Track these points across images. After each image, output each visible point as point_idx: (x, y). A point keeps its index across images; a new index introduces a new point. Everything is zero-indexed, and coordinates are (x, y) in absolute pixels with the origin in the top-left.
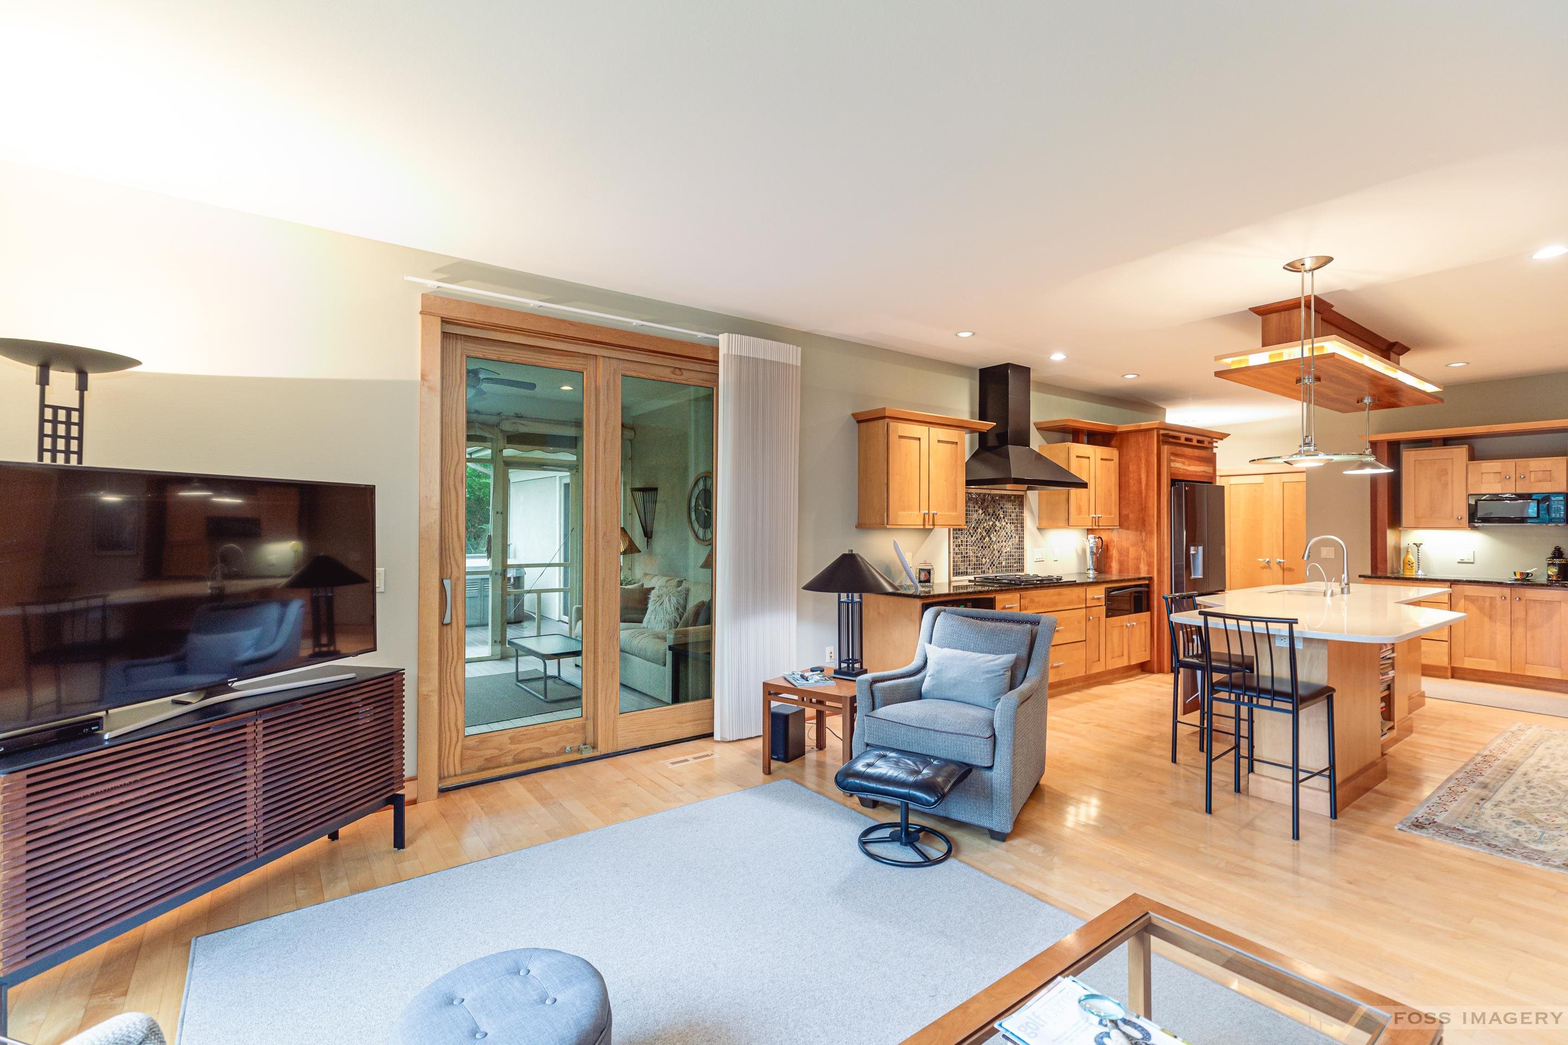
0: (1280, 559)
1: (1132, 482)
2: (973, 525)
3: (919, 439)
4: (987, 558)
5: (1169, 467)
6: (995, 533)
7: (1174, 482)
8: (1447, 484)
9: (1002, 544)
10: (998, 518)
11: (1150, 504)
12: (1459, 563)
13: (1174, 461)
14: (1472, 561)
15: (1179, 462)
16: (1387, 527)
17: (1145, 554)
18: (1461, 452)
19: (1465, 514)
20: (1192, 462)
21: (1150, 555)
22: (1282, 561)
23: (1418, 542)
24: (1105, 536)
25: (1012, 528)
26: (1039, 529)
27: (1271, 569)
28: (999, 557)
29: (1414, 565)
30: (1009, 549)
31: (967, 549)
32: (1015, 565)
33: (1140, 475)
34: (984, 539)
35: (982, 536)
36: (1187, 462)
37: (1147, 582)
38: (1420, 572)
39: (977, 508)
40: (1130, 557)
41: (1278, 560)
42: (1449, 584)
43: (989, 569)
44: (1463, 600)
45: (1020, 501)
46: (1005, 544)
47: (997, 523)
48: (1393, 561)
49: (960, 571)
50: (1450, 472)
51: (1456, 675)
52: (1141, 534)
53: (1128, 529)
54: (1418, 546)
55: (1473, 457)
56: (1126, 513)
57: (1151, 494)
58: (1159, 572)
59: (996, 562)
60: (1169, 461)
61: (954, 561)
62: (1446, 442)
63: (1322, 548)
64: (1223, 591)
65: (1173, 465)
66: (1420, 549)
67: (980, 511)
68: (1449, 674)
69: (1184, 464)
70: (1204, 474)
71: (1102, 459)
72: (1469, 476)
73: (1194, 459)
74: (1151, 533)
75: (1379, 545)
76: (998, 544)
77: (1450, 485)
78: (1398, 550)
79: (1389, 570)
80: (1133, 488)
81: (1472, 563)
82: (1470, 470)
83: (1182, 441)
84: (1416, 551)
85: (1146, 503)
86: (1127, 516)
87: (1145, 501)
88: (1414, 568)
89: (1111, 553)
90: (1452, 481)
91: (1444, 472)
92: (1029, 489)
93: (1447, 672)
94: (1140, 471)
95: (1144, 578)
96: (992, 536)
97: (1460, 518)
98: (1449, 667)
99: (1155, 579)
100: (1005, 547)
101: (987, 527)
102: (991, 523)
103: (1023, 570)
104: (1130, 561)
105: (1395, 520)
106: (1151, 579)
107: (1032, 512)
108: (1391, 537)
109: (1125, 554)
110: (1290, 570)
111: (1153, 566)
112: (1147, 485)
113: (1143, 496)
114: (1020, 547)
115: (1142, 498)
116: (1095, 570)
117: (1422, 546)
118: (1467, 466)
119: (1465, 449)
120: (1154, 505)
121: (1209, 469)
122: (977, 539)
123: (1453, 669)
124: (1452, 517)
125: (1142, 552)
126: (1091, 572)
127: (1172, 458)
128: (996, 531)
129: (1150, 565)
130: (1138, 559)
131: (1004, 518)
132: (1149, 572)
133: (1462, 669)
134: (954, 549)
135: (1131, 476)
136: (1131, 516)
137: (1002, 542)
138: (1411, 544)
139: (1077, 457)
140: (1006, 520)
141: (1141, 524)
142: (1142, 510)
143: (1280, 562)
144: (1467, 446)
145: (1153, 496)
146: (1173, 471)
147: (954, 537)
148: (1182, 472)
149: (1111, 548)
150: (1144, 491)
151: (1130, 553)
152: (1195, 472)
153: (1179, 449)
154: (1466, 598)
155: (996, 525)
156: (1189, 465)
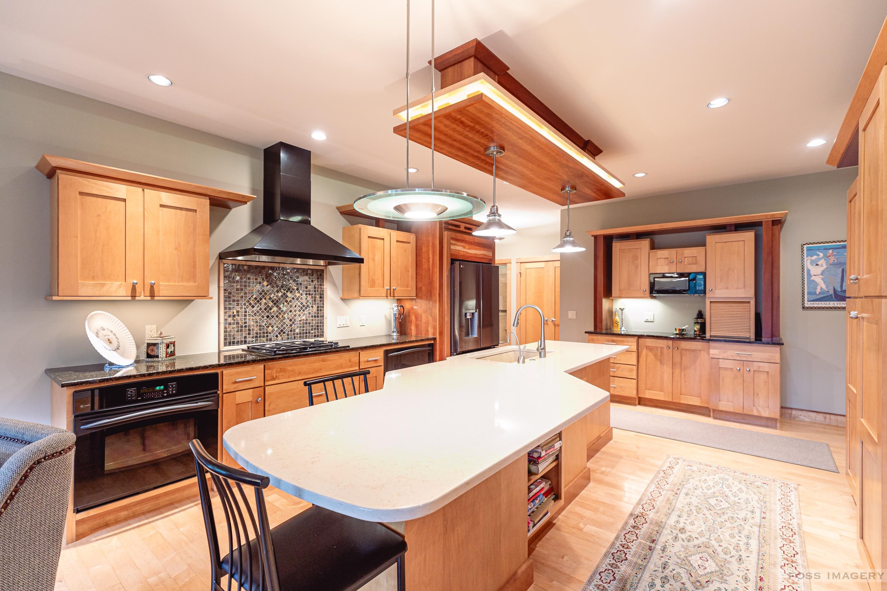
0: (553, 318)
1: (424, 260)
2: (254, 296)
3: (124, 200)
4: (275, 326)
5: (449, 249)
6: (285, 304)
7: (453, 261)
8: (638, 266)
9: (294, 313)
10: (289, 289)
11: (435, 279)
12: (645, 321)
13: (454, 245)
14: (652, 320)
15: (459, 246)
16: (603, 296)
17: (432, 319)
18: (645, 243)
19: (647, 287)
20: (473, 246)
21: (434, 320)
22: (554, 319)
23: (622, 308)
24: (407, 305)
25: (308, 299)
26: (343, 299)
27: (548, 325)
28: (291, 325)
29: (619, 323)
30: (304, 318)
31: (245, 319)
32: (312, 332)
33: (428, 255)
34: (271, 309)
35: (268, 306)
36: (467, 246)
37: (432, 342)
38: (623, 328)
39: (259, 280)
40: (423, 321)
41: (552, 319)
42: (637, 338)
43: (277, 336)
44: (645, 349)
45: (319, 275)
46: (299, 313)
47: (289, 294)
48: (607, 321)
49: (236, 340)
50: (639, 257)
51: (641, 403)
52: (429, 303)
53: (421, 298)
54: (622, 310)
55: (653, 247)
56: (420, 286)
57: (435, 271)
58: (441, 333)
59: (287, 329)
60: (449, 244)
61: (225, 332)
62: (639, 236)
63: (569, 312)
64: (498, 345)
65: (453, 247)
66: (623, 312)
67: (265, 283)
68: (637, 402)
69: (464, 247)
70: (483, 256)
71: (397, 241)
72: (650, 260)
73: (474, 245)
74: (435, 301)
75: (598, 310)
76: (290, 314)
77: (639, 267)
78: (611, 313)
79: (604, 327)
80: (425, 266)
81: (653, 322)
82: (650, 256)
83: (462, 229)
84: (621, 313)
85: (432, 278)
86: (421, 288)
87: (432, 276)
88: (619, 325)
89: (411, 318)
90: (641, 264)
91: (636, 258)
92: (330, 264)
93: (636, 401)
94: (429, 253)
95: (430, 339)
96: (281, 306)
97: (644, 290)
98: (637, 397)
99: (438, 339)
100: (299, 315)
101: (275, 298)
102: (280, 294)
103: (322, 336)
104: (423, 324)
105: (608, 293)
106: (435, 339)
107: (334, 284)
108: (606, 304)
109: (420, 319)
110: (558, 325)
111: (437, 329)
112: (433, 263)
113: (431, 273)
114: (319, 314)
115: (430, 273)
116: (398, 332)
117: (624, 310)
118: (649, 253)
119: (648, 241)
120: (437, 279)
121: (490, 254)
122: (261, 309)
123: (640, 399)
124: (640, 289)
125: (430, 318)
126: (395, 334)
127: (452, 242)
128: (286, 301)
129: (435, 328)
130: (427, 323)
131: (298, 289)
132: (434, 334)
133: (645, 398)
134: (226, 320)
135: (423, 256)
136: (423, 288)
137: (295, 311)
138: (618, 309)
139: (369, 237)
140: (301, 292)
141: (429, 296)
142: (430, 283)
143: (552, 320)
144: (649, 239)
145: (437, 272)
146: (454, 252)
147: (225, 308)
148: (462, 254)
149: (411, 315)
150: (431, 268)
151: (423, 319)
152: (476, 254)
153: (459, 236)
154: (647, 347)
155: (287, 296)
156: (469, 249)
